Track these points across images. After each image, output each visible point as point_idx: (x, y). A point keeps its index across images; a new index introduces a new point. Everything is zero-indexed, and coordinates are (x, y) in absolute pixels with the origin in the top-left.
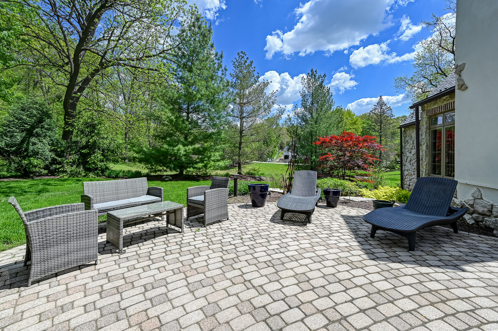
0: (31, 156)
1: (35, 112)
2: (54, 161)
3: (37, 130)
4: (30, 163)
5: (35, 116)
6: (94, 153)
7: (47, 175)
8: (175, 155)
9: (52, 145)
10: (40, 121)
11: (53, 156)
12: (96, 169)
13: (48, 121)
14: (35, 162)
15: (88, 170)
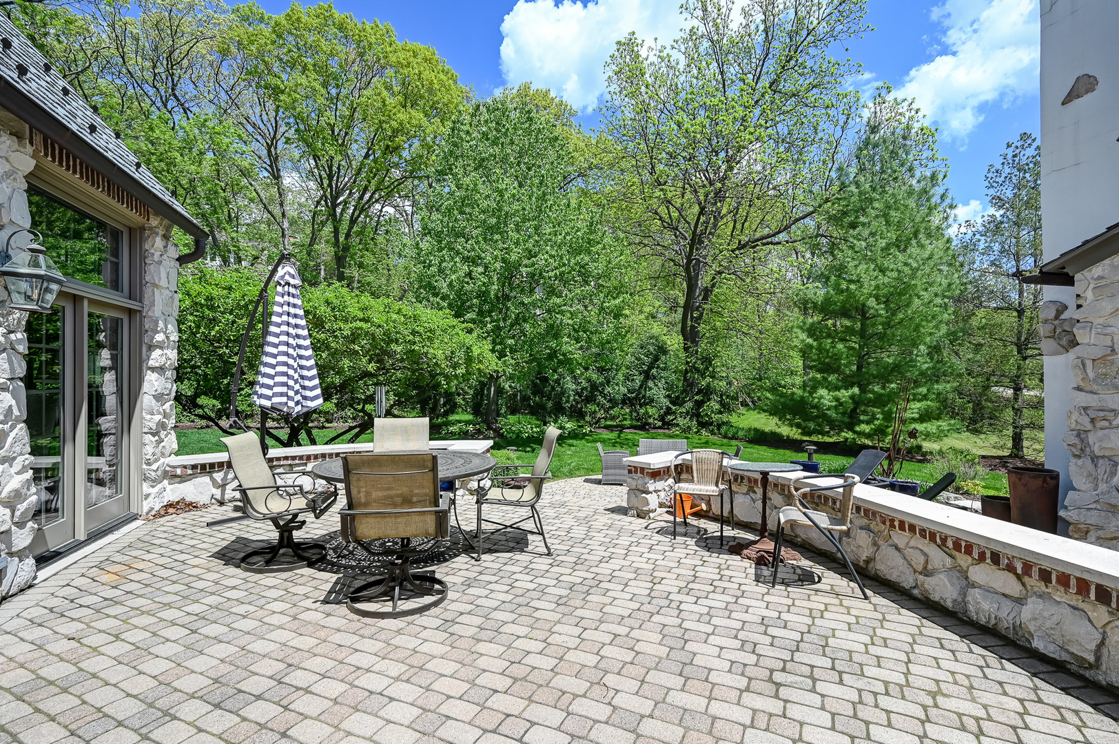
0: (647, 404)
1: (651, 349)
2: (669, 411)
3: (654, 371)
4: (647, 412)
5: (651, 354)
6: (709, 400)
7: (659, 428)
8: (816, 407)
9: (667, 389)
10: (656, 359)
11: (668, 403)
12: (711, 424)
13: (663, 358)
14: (651, 411)
15: (702, 425)
